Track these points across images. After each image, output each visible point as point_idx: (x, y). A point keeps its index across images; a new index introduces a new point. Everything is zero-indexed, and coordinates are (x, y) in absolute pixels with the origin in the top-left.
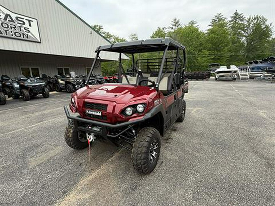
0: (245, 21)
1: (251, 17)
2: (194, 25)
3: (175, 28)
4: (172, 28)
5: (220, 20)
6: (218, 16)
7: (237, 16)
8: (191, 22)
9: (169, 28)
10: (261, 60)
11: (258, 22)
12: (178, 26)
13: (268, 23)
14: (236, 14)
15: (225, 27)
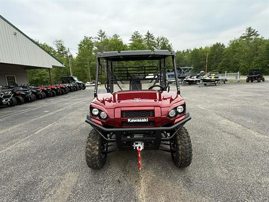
0: (155, 40)
1: (159, 38)
2: (118, 38)
3: (102, 39)
4: (99, 39)
5: (138, 37)
6: (136, 33)
7: (149, 35)
8: (115, 35)
9: (96, 38)
10: (172, 70)
11: (164, 41)
12: (104, 38)
13: (169, 43)
14: (149, 34)
15: (142, 42)
